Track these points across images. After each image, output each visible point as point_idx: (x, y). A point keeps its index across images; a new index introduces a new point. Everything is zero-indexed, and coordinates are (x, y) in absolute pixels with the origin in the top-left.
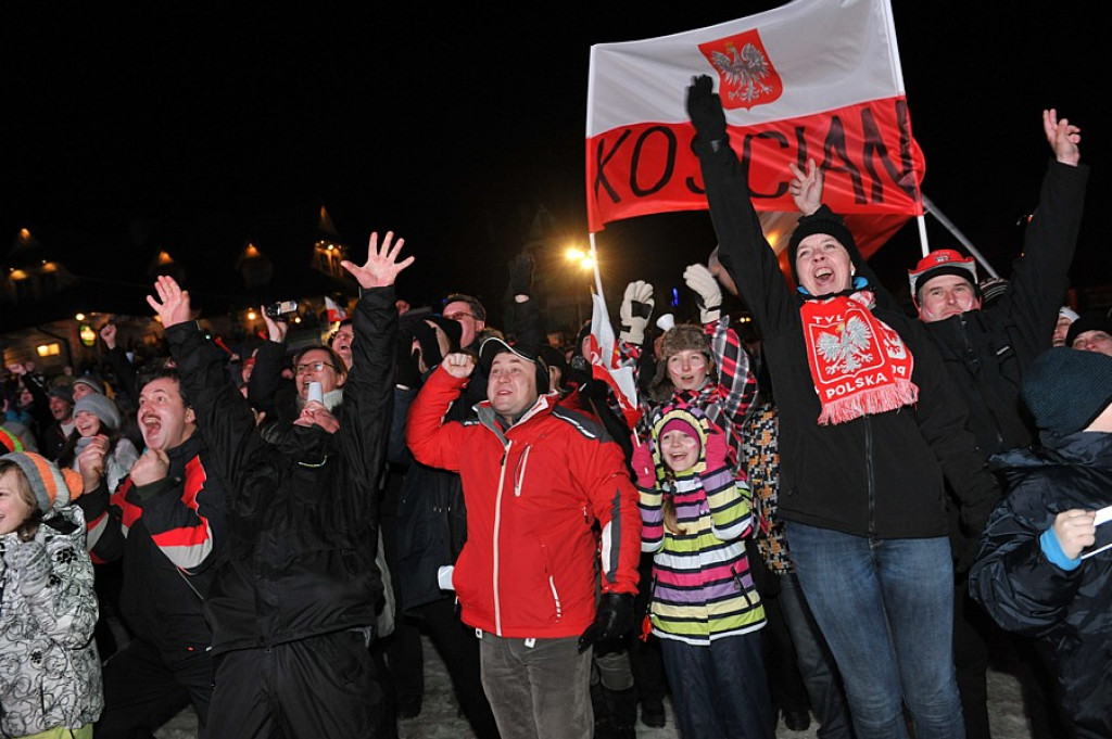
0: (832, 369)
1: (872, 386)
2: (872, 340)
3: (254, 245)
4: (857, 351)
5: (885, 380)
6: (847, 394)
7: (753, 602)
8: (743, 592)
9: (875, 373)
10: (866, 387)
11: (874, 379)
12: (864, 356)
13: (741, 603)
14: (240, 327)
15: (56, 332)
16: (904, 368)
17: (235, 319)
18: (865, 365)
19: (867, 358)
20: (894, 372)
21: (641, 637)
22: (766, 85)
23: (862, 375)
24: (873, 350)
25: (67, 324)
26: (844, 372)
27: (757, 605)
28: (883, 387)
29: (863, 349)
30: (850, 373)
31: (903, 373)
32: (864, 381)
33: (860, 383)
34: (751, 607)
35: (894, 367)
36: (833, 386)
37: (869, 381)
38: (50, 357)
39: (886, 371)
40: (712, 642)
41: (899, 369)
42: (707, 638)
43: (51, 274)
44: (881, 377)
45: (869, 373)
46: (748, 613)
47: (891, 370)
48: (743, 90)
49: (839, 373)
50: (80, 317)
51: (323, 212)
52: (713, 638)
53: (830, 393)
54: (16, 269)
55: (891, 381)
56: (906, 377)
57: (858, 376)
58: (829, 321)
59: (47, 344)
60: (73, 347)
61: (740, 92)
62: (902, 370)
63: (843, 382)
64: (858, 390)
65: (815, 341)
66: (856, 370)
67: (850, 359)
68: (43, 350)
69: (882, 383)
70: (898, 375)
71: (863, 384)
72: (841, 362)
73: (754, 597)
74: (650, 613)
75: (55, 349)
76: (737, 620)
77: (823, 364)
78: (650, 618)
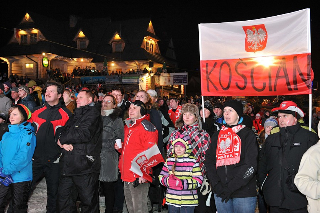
0: (220, 152)
1: (228, 158)
2: (231, 145)
3: (119, 35)
4: (226, 148)
5: (232, 156)
6: (222, 159)
7: (195, 198)
8: (193, 195)
9: (230, 154)
10: (227, 158)
11: (229, 156)
12: (227, 150)
13: (191, 197)
14: (107, 69)
15: (33, 59)
16: (238, 154)
17: (105, 65)
18: (227, 152)
19: (228, 150)
20: (235, 155)
21: (162, 204)
22: (261, 45)
23: (226, 155)
24: (230, 148)
25: (38, 56)
26: (222, 153)
27: (196, 199)
28: (231, 158)
29: (228, 148)
30: (223, 154)
31: (238, 155)
32: (226, 156)
33: (225, 156)
34: (194, 199)
35: (235, 153)
36: (220, 156)
37: (228, 156)
38: (30, 69)
39: (233, 154)
40: (181, 207)
41: (236, 154)
42: (180, 205)
43: (35, 35)
44: (231, 156)
45: (228, 154)
46: (193, 201)
47: (234, 154)
48: (253, 45)
49: (221, 153)
50: (44, 54)
51: (150, 24)
52: (182, 205)
53: (219, 158)
54: (22, 29)
55: (234, 157)
56: (239, 156)
57: (225, 155)
58: (225, 136)
59: (30, 63)
60: (39, 66)
61: (252, 46)
62: (237, 154)
63: (222, 155)
64: (225, 158)
65: (220, 143)
66: (225, 153)
67: (224, 150)
68: (27, 66)
69: (231, 157)
70: (236, 156)
71: (226, 157)
72: (222, 150)
73: (196, 197)
74: (165, 197)
75: (32, 66)
76: (189, 202)
77: (219, 150)
78: (165, 199)
